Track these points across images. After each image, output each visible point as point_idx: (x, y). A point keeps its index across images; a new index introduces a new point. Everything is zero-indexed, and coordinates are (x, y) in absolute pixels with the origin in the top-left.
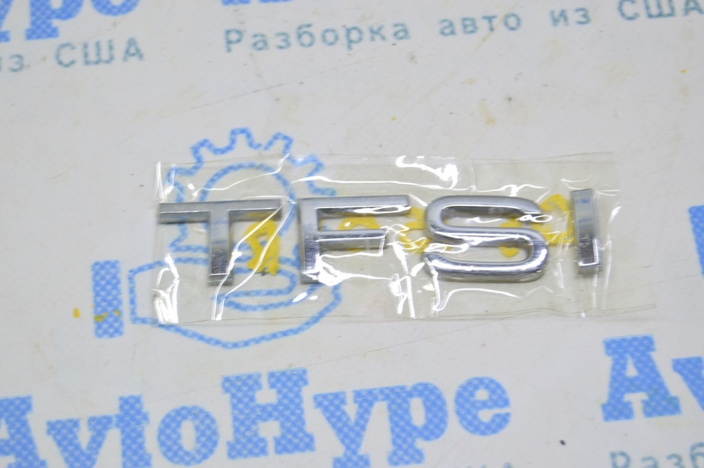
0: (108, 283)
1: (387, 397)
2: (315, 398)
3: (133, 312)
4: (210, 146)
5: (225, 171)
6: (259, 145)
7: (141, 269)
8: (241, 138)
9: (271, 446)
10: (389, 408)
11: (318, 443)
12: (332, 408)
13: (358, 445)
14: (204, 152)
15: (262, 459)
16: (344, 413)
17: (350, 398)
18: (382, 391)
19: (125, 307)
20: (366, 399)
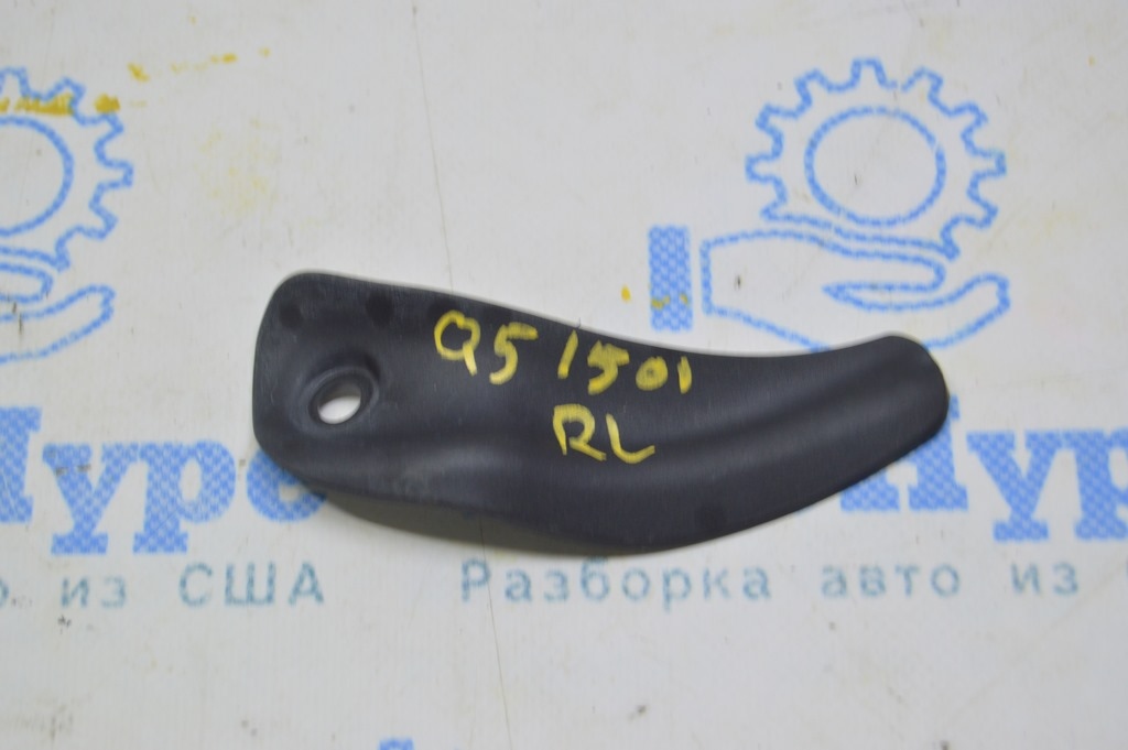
0: (672, 256)
1: (1075, 444)
2: (970, 438)
3: (707, 299)
4: (822, 80)
5: (843, 117)
6: (894, 84)
7: (720, 241)
8: (868, 74)
9: (904, 498)
10: (1078, 459)
11: (972, 499)
12: (994, 454)
13: (1032, 507)
14: (814, 88)
15: (891, 515)
16: (1011, 461)
17: (1020, 441)
18: (1068, 436)
19: (696, 292)
20: (1044, 446)
